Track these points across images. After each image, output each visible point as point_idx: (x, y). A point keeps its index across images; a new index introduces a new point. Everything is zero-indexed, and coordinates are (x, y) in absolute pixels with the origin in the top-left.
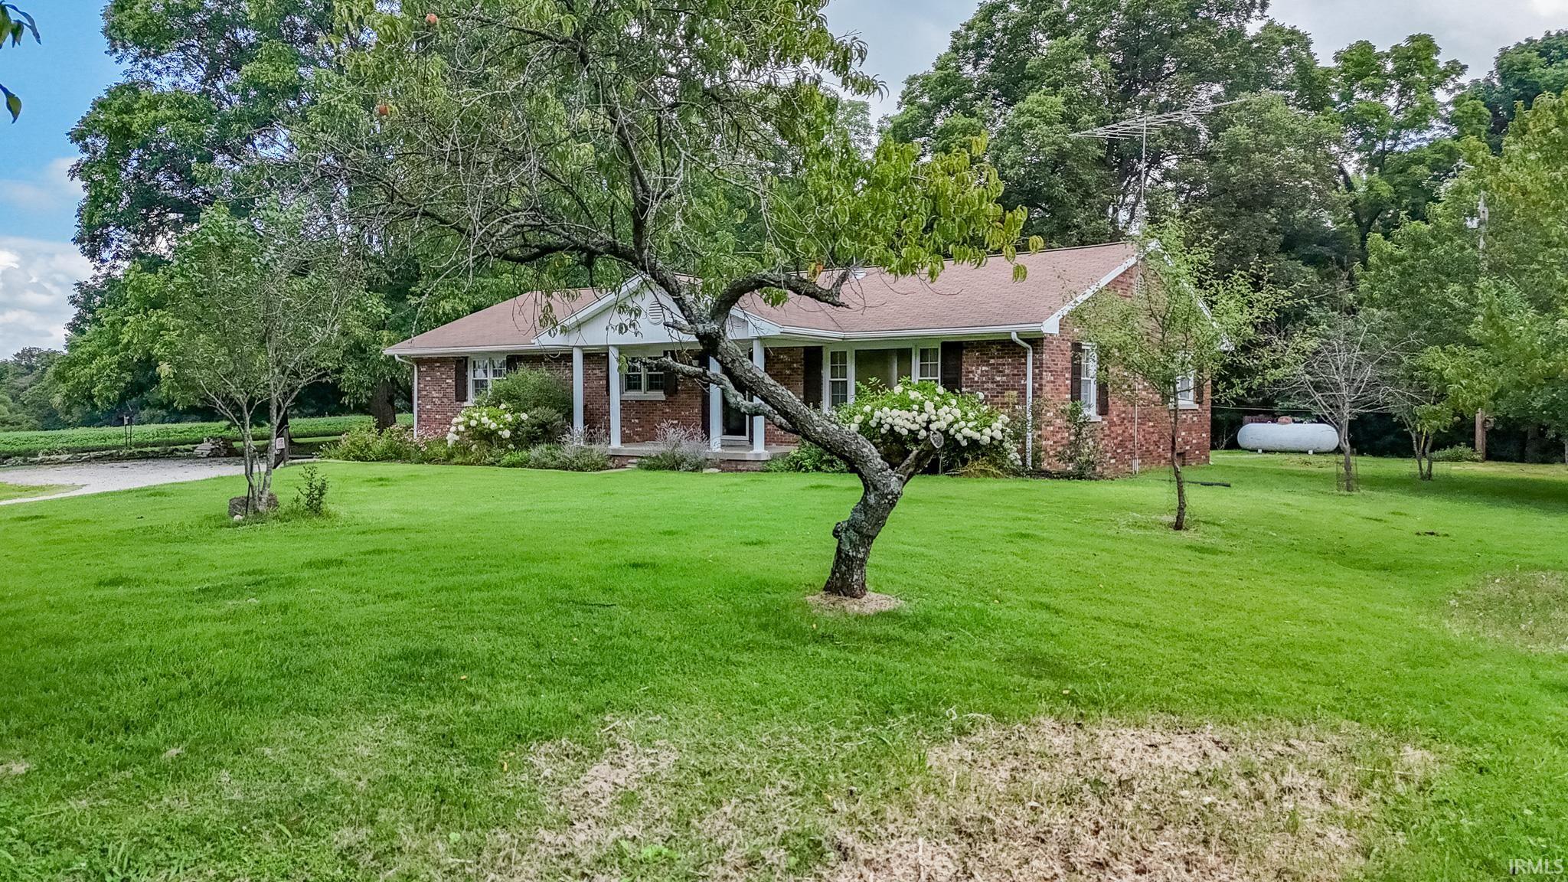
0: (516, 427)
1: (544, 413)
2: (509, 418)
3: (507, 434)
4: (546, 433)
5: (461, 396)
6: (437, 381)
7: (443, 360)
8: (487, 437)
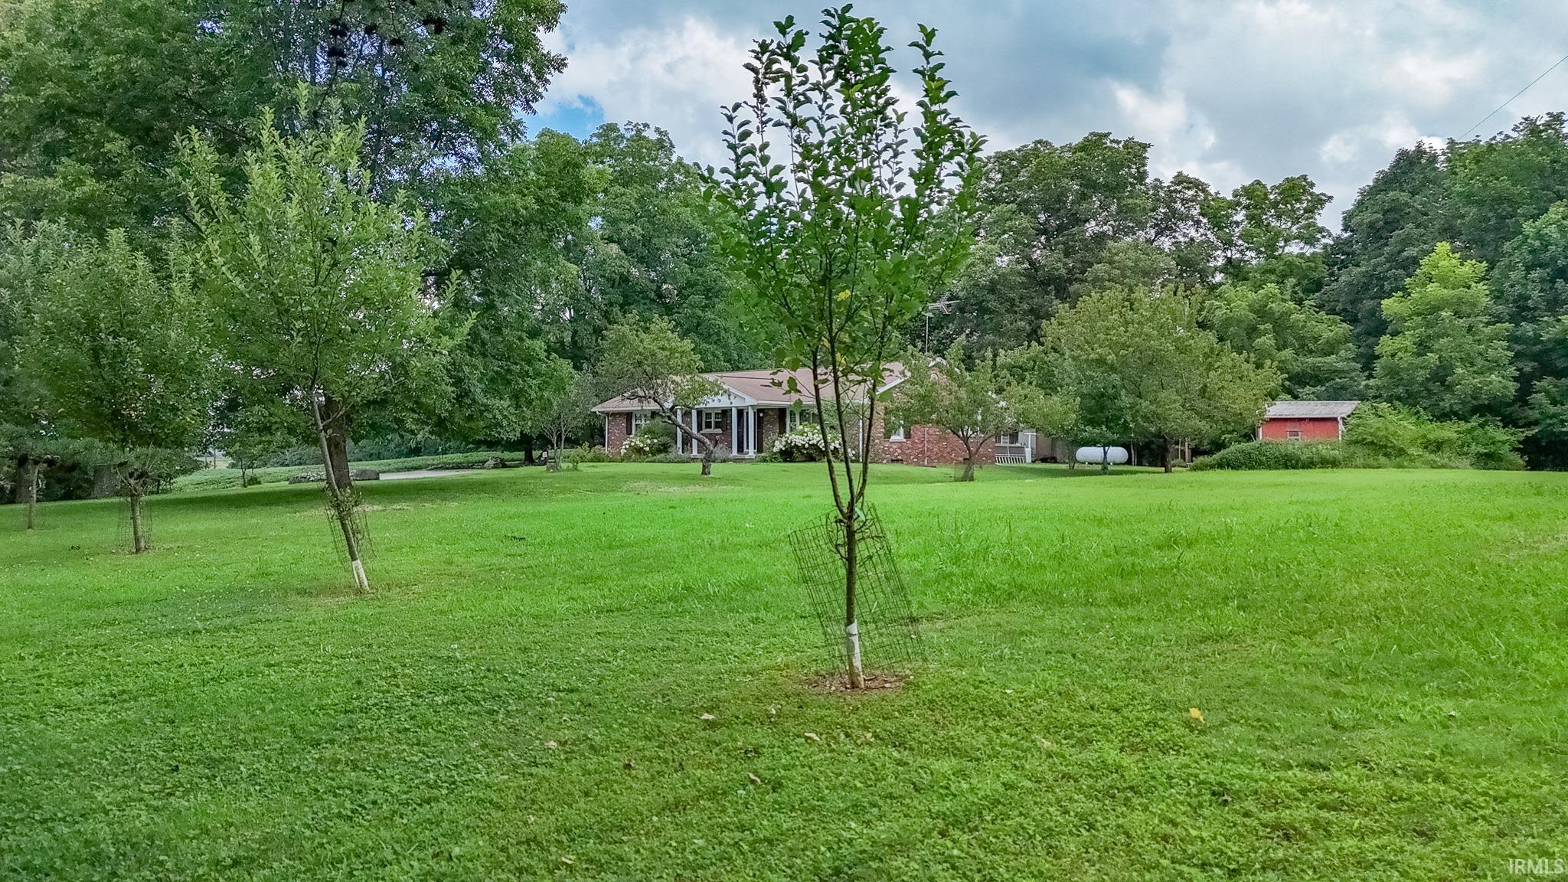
0: (651, 446)
1: (665, 439)
2: (649, 441)
3: (648, 449)
4: (664, 448)
5: (629, 432)
6: (618, 425)
7: (620, 414)
8: (639, 451)
